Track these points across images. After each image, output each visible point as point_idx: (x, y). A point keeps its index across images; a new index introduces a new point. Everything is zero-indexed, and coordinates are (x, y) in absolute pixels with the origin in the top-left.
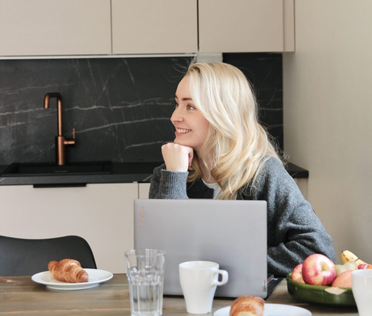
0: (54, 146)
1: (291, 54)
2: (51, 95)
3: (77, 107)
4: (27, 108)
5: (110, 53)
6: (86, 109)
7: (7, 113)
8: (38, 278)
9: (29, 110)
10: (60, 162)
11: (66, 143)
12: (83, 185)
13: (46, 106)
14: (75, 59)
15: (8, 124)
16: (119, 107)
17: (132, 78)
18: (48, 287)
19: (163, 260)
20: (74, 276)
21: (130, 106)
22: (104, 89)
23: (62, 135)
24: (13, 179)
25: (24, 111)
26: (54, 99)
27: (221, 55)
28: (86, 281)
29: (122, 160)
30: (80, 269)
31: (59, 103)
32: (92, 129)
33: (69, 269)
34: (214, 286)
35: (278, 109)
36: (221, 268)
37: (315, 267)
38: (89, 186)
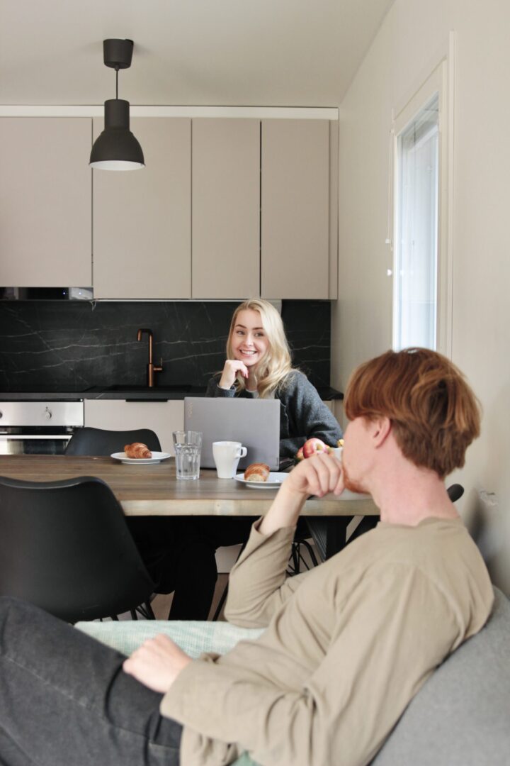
0: (145, 372)
1: (336, 301)
2: (143, 331)
3: (165, 342)
4: (126, 342)
5: (189, 297)
6: (172, 343)
7: (109, 345)
8: (116, 456)
9: (128, 343)
10: (150, 385)
11: (155, 369)
12: (165, 400)
13: (139, 339)
14: (164, 302)
15: (111, 354)
16: (199, 342)
17: (210, 319)
18: (123, 462)
19: (200, 440)
20: (141, 454)
21: (207, 342)
22: (187, 327)
23: (153, 363)
24: (111, 394)
25: (124, 344)
26: (147, 334)
27: (280, 302)
28: (150, 457)
29: (200, 385)
30: (146, 449)
31: (151, 338)
32: (176, 359)
33: (138, 450)
34: (237, 458)
35: (326, 347)
36: (243, 446)
37: (312, 447)
38: (170, 401)
